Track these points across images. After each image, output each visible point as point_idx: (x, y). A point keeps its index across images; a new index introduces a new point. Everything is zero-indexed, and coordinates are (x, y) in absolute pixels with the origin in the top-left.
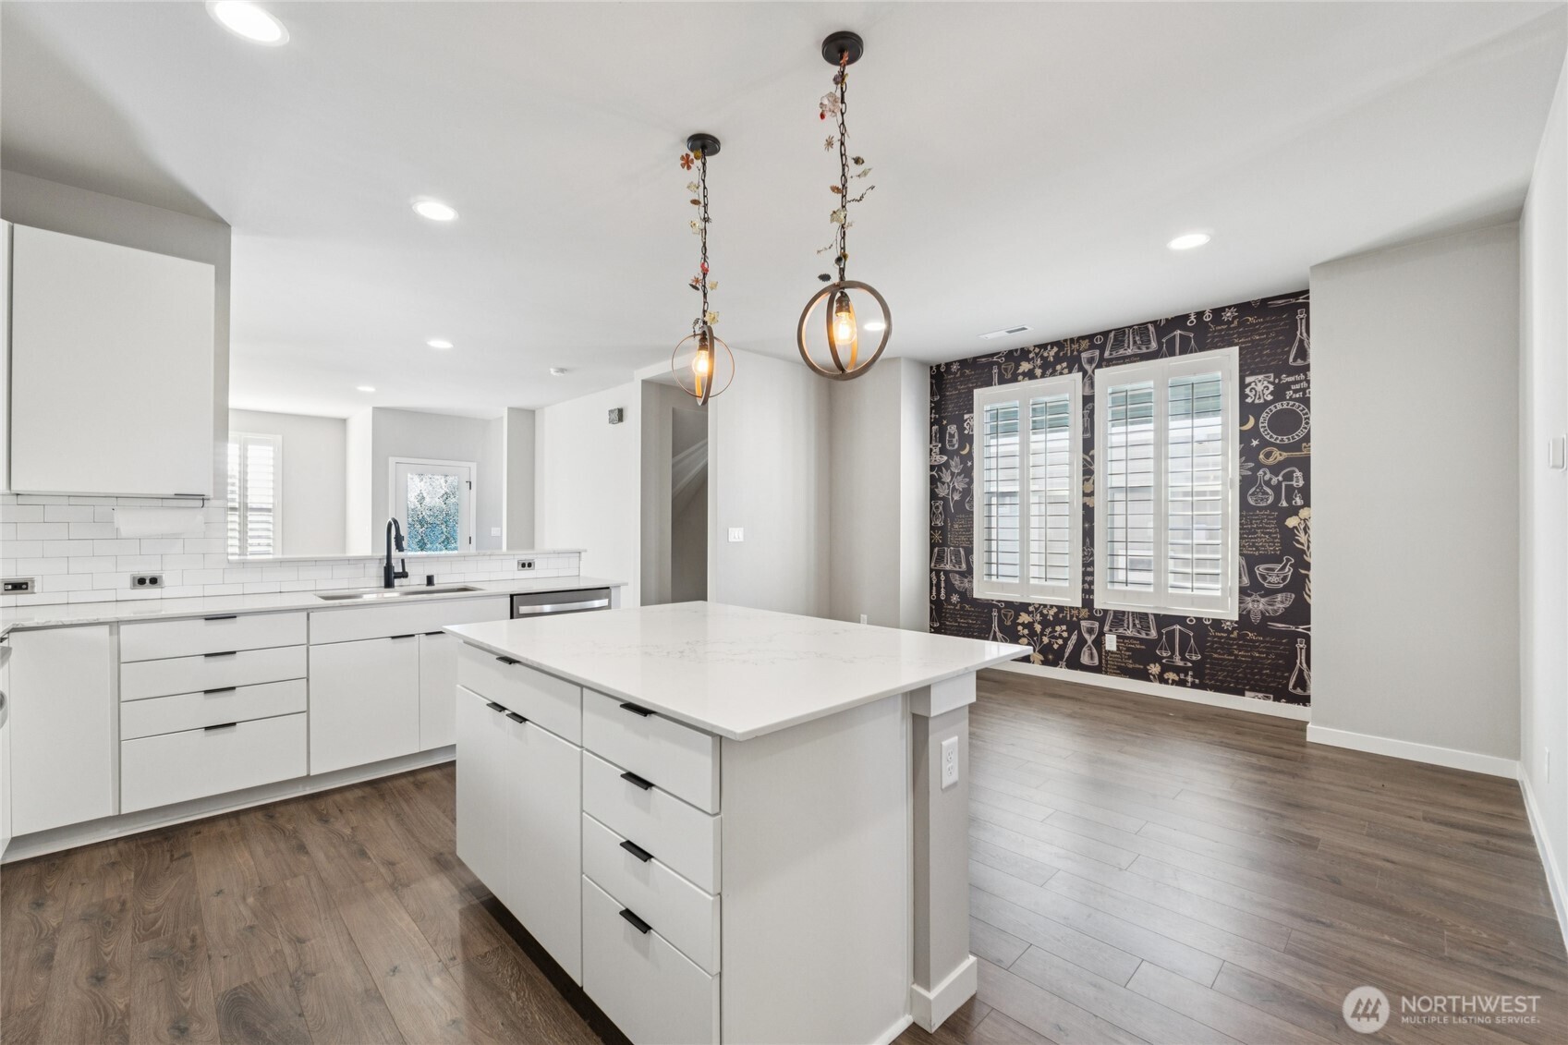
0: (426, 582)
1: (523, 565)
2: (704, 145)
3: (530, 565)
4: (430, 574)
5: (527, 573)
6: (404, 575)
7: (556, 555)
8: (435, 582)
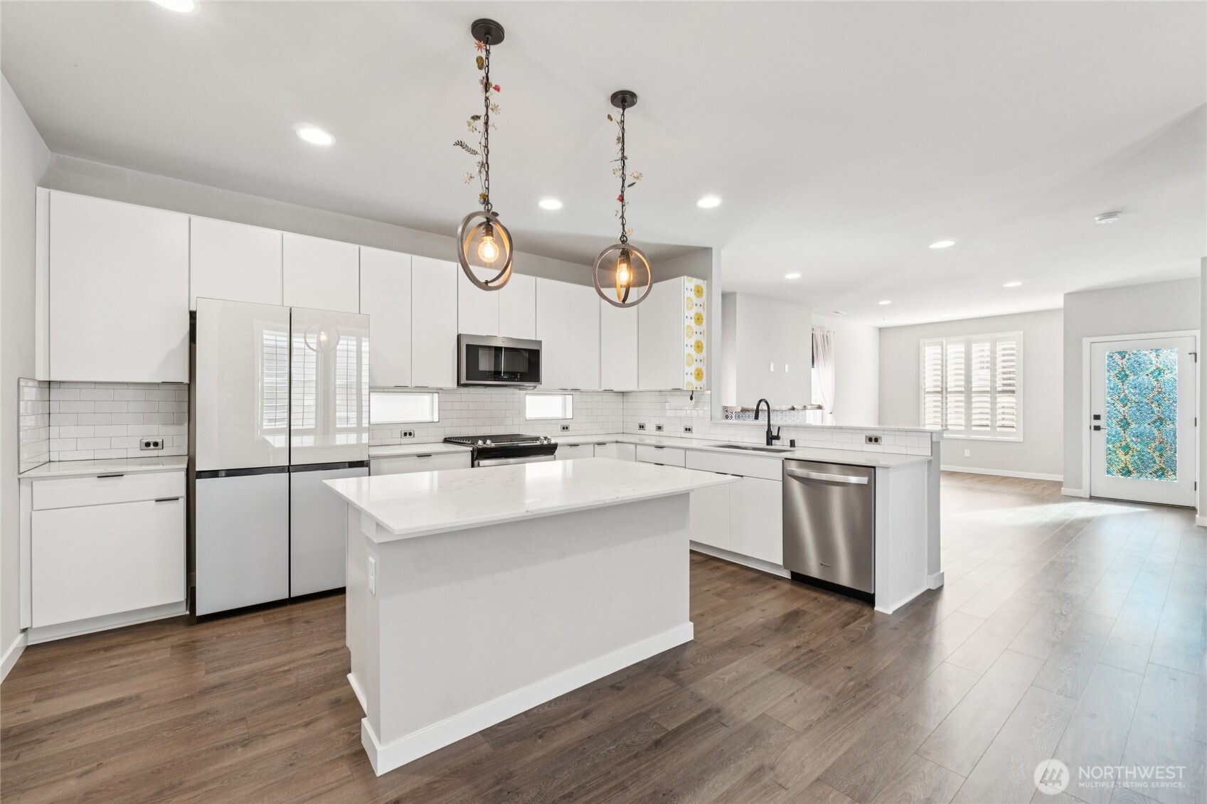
0: (789, 444)
1: (870, 440)
2: (624, 99)
3: (876, 440)
4: (792, 439)
5: (873, 447)
6: (777, 438)
7: (905, 433)
8: (796, 445)
